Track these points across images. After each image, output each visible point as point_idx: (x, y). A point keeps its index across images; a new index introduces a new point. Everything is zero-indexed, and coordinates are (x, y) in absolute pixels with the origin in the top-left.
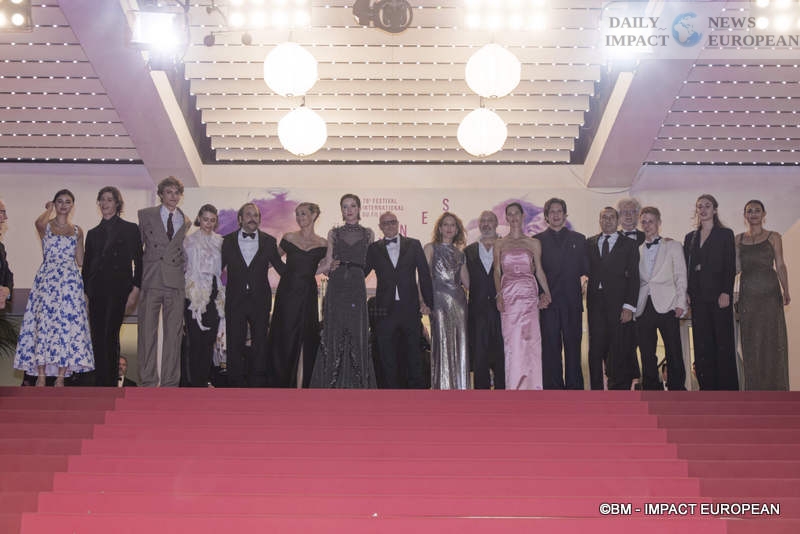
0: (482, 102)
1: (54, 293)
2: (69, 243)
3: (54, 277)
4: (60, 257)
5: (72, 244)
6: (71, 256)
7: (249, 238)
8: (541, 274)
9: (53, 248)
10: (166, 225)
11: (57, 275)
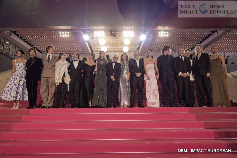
0: (126, 45)
1: (17, 80)
2: (22, 65)
3: (17, 75)
4: (20, 69)
5: (23, 65)
6: (23, 68)
7: (76, 61)
8: (157, 68)
9: (17, 67)
10: (47, 58)
11: (19, 75)
